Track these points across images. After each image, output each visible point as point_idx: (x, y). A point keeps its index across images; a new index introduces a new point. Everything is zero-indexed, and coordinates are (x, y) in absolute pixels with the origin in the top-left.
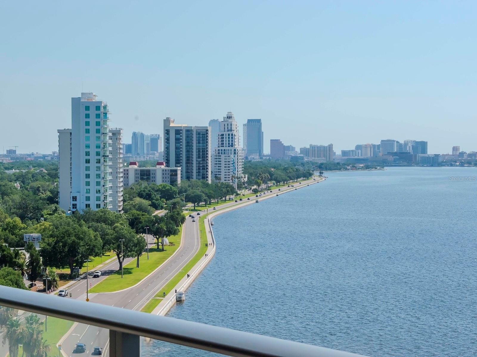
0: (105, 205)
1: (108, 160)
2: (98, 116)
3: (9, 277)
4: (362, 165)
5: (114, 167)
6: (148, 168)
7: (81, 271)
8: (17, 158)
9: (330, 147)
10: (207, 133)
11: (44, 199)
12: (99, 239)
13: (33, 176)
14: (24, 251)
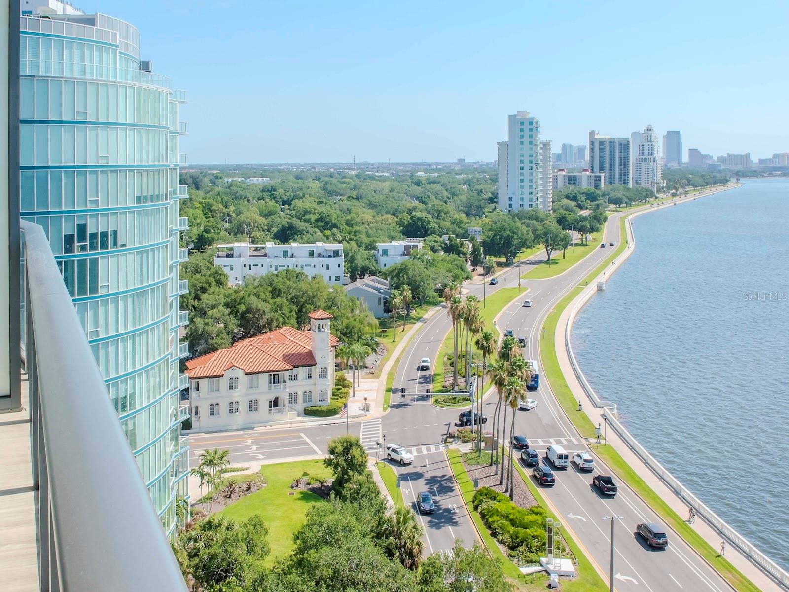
0: (537, 205)
1: (539, 167)
2: (531, 130)
3: (455, 263)
4: (779, 173)
5: (545, 173)
6: (575, 174)
7: (515, 260)
8: (466, 166)
9: (748, 155)
10: (628, 144)
11: (486, 200)
12: (531, 234)
13: (478, 181)
14: (468, 242)
